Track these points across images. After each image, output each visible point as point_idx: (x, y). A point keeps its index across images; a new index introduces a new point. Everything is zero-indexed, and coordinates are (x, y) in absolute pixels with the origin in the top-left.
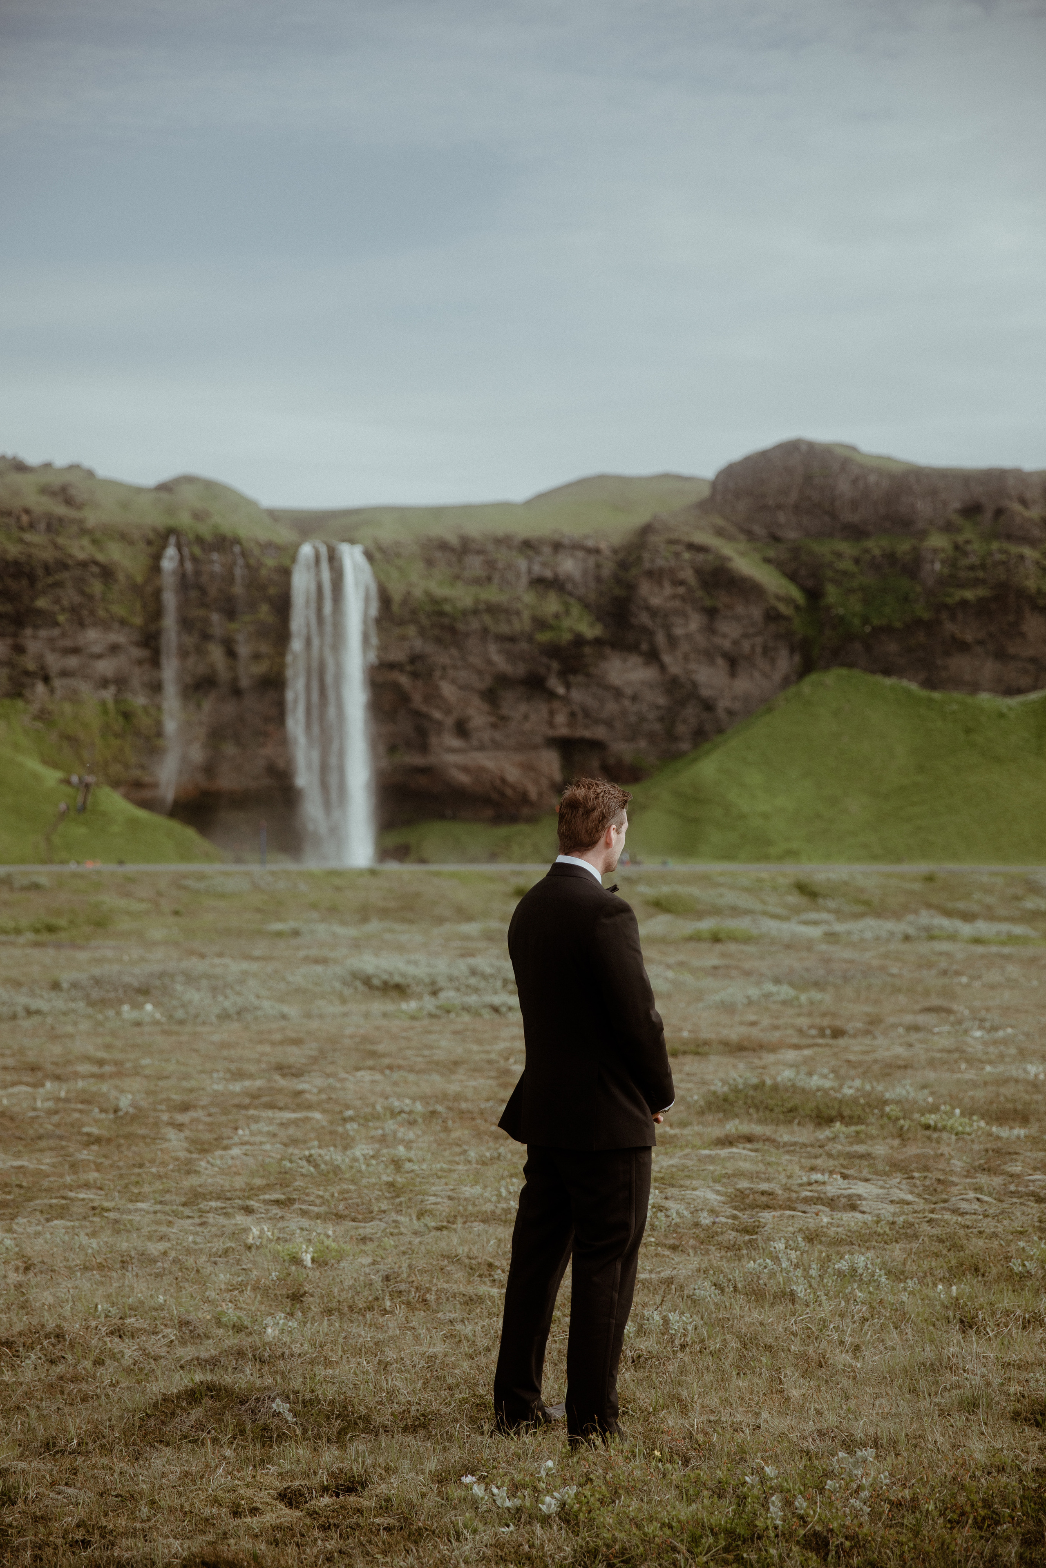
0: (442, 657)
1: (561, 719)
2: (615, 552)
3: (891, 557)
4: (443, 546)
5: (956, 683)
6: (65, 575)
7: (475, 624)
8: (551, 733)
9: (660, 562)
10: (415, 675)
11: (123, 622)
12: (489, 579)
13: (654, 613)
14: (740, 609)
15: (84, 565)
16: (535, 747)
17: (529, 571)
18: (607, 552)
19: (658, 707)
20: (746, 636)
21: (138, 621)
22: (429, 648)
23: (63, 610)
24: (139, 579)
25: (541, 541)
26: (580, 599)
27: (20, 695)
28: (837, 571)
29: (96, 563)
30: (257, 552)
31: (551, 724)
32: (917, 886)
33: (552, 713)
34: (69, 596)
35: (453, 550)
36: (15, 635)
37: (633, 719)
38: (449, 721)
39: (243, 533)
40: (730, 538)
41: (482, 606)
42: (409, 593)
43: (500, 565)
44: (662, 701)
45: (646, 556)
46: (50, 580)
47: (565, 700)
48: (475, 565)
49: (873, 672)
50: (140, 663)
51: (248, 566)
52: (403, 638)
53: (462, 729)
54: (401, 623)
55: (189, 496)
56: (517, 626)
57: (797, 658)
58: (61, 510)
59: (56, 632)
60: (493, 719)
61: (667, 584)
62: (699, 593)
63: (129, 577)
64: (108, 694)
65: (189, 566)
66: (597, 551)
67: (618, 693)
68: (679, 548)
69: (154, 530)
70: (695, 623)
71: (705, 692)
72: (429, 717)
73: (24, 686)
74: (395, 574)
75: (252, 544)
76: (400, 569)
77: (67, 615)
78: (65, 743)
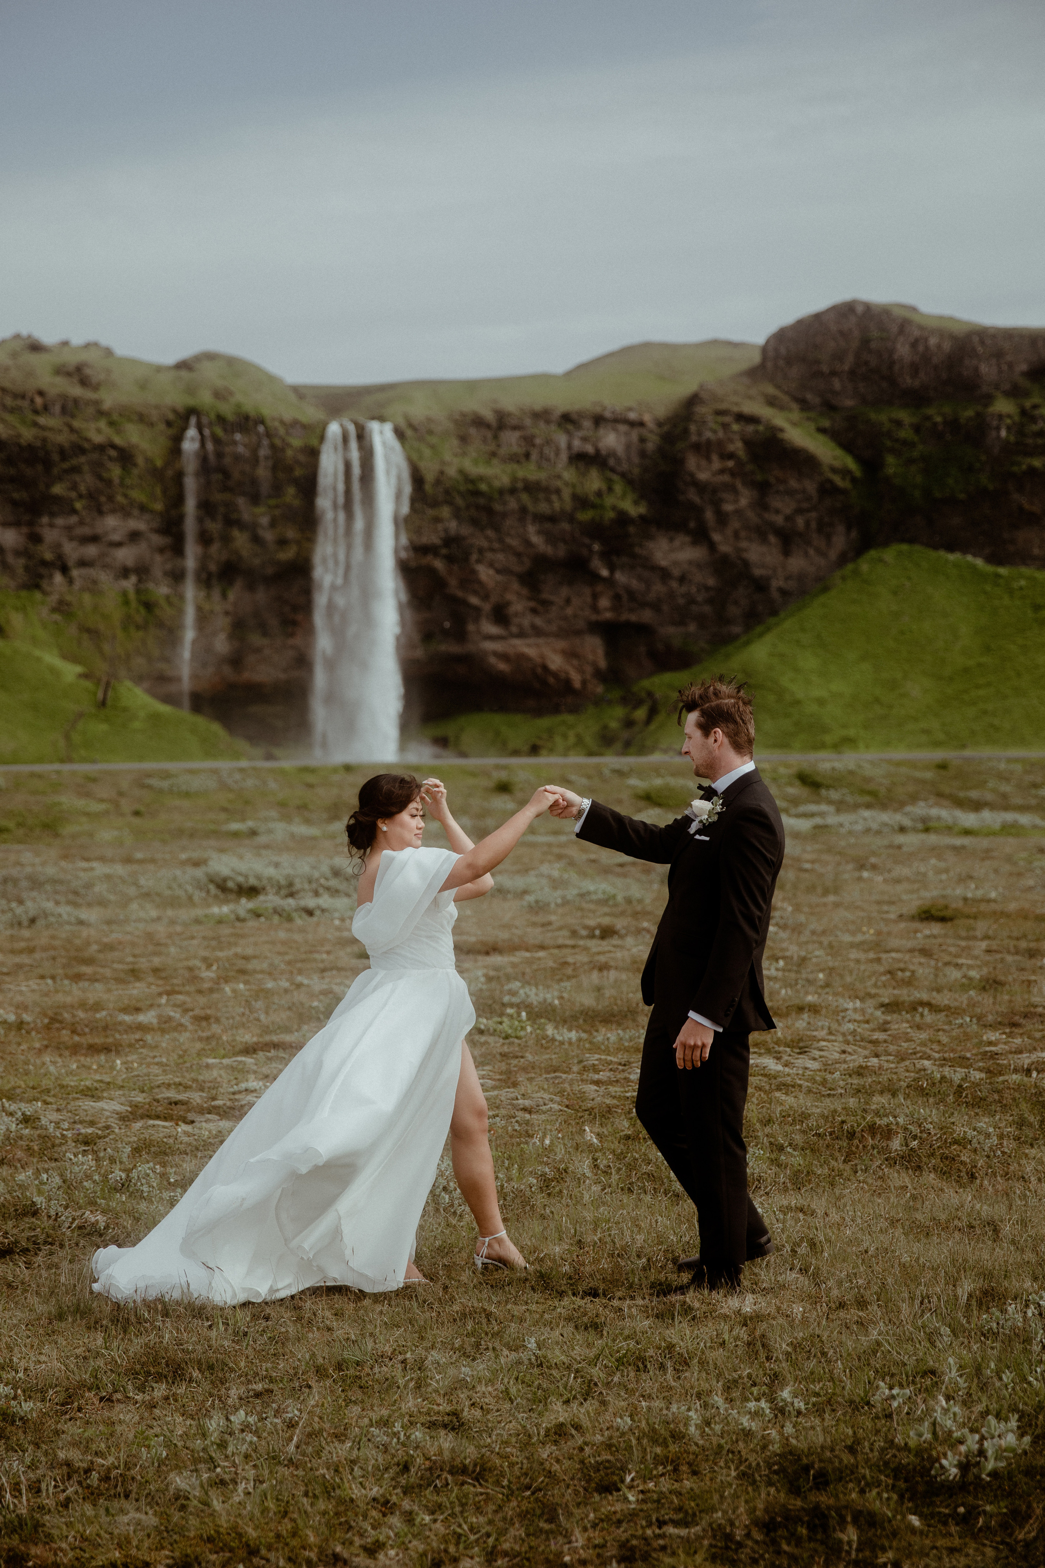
0: (478, 539)
1: (604, 602)
2: (660, 424)
3: (953, 424)
4: (478, 422)
5: (1023, 558)
6: (82, 459)
7: (512, 504)
8: (594, 617)
9: (708, 434)
10: (450, 559)
11: (143, 508)
12: (527, 456)
13: (701, 488)
14: (793, 483)
15: (101, 448)
16: (578, 633)
17: (569, 447)
18: (651, 425)
19: (707, 589)
20: (799, 511)
21: (159, 506)
22: (465, 530)
23: (80, 496)
24: (159, 463)
25: (581, 414)
26: (623, 475)
27: (37, 586)
28: (897, 440)
29: (113, 446)
30: (282, 431)
31: (595, 608)
32: (929, 775)
33: (595, 596)
34: (87, 481)
35: (488, 426)
36: (31, 524)
37: (681, 601)
38: (487, 607)
39: (267, 412)
40: (782, 408)
41: (520, 485)
42: (442, 473)
43: (538, 441)
44: (711, 582)
45: (693, 428)
46: (65, 465)
47: (610, 582)
48: (511, 440)
49: (935, 547)
50: (161, 550)
51: (273, 446)
52: (437, 520)
53: (500, 616)
54: (435, 504)
55: (209, 373)
56: (557, 505)
57: (854, 534)
58: (76, 391)
59: (74, 519)
60: (532, 604)
61: (715, 457)
62: (750, 467)
63: (148, 460)
64: (129, 584)
65: (210, 446)
66: (641, 424)
67: (664, 574)
68: (727, 419)
69: (175, 411)
70: (745, 498)
71: (757, 572)
72: (465, 603)
73: (41, 577)
74: (427, 452)
75: (277, 424)
76: (432, 447)
77: (84, 502)
78: (85, 636)
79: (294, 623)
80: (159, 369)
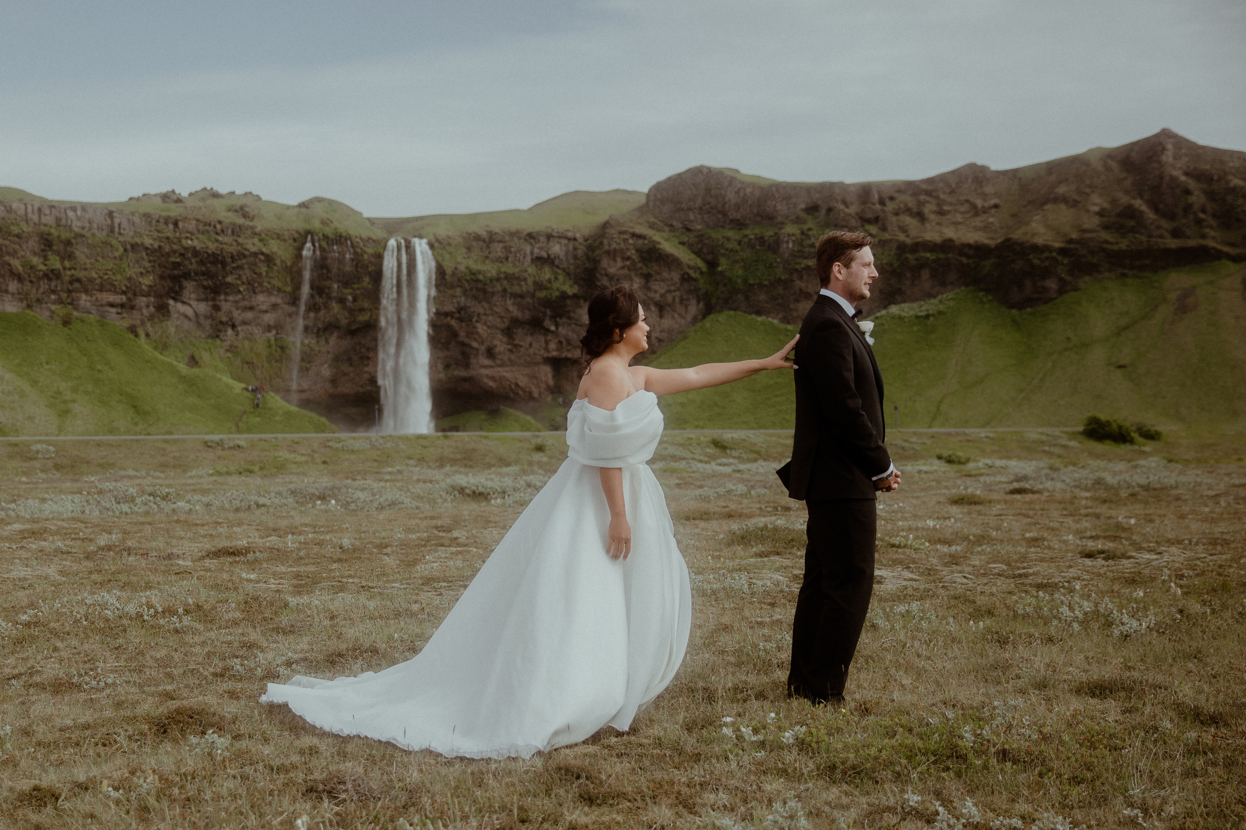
0: (477, 308)
1: (552, 346)
2: (586, 240)
3: (761, 240)
4: (478, 238)
6: (244, 261)
7: (499, 288)
8: (546, 355)
9: (614, 246)
10: (461, 320)
11: (279, 290)
12: (507, 258)
13: (611, 278)
14: (665, 275)
15: (255, 254)
16: (537, 364)
17: (532, 253)
18: (581, 240)
20: (669, 291)
21: (289, 289)
22: (470, 303)
23: (243, 283)
24: (289, 264)
25: (539, 233)
26: (564, 270)
27: (217, 336)
28: (727, 249)
29: (263, 253)
30: (361, 244)
31: (547, 349)
33: (547, 342)
34: (246, 274)
35: (484, 241)
36: (214, 300)
38: (483, 348)
39: (353, 233)
40: (659, 230)
41: (502, 276)
42: (456, 269)
43: (513, 250)
45: (605, 242)
46: (234, 265)
47: (555, 334)
48: (498, 249)
49: (750, 314)
50: (288, 314)
51: (355, 253)
52: (453, 296)
53: (490, 353)
54: (452, 287)
55: (319, 210)
56: (524, 288)
57: (701, 305)
58: (241, 221)
59: (239, 297)
60: (509, 347)
61: (619, 260)
62: (640, 265)
63: (282, 261)
64: (271, 335)
65: (318, 253)
66: (575, 239)
68: (626, 237)
69: (298, 232)
70: (637, 283)
72: (470, 346)
73: (220, 331)
74: (447, 256)
75: (358, 240)
76: (450, 253)
77: (245, 286)
78: (246, 366)
79: (368, 358)
80: (288, 207)
